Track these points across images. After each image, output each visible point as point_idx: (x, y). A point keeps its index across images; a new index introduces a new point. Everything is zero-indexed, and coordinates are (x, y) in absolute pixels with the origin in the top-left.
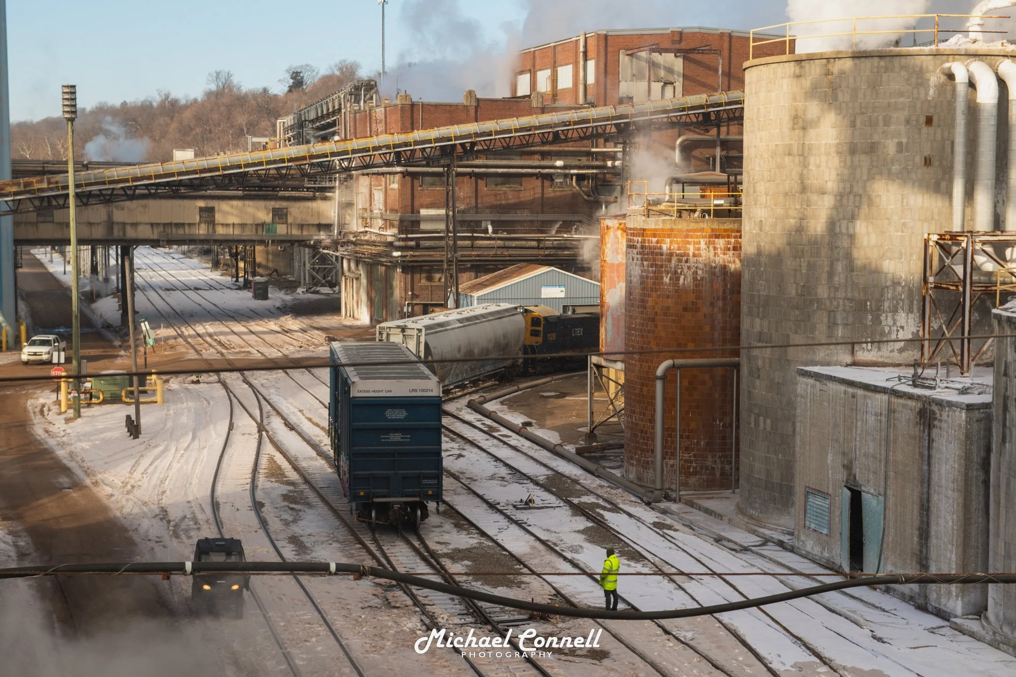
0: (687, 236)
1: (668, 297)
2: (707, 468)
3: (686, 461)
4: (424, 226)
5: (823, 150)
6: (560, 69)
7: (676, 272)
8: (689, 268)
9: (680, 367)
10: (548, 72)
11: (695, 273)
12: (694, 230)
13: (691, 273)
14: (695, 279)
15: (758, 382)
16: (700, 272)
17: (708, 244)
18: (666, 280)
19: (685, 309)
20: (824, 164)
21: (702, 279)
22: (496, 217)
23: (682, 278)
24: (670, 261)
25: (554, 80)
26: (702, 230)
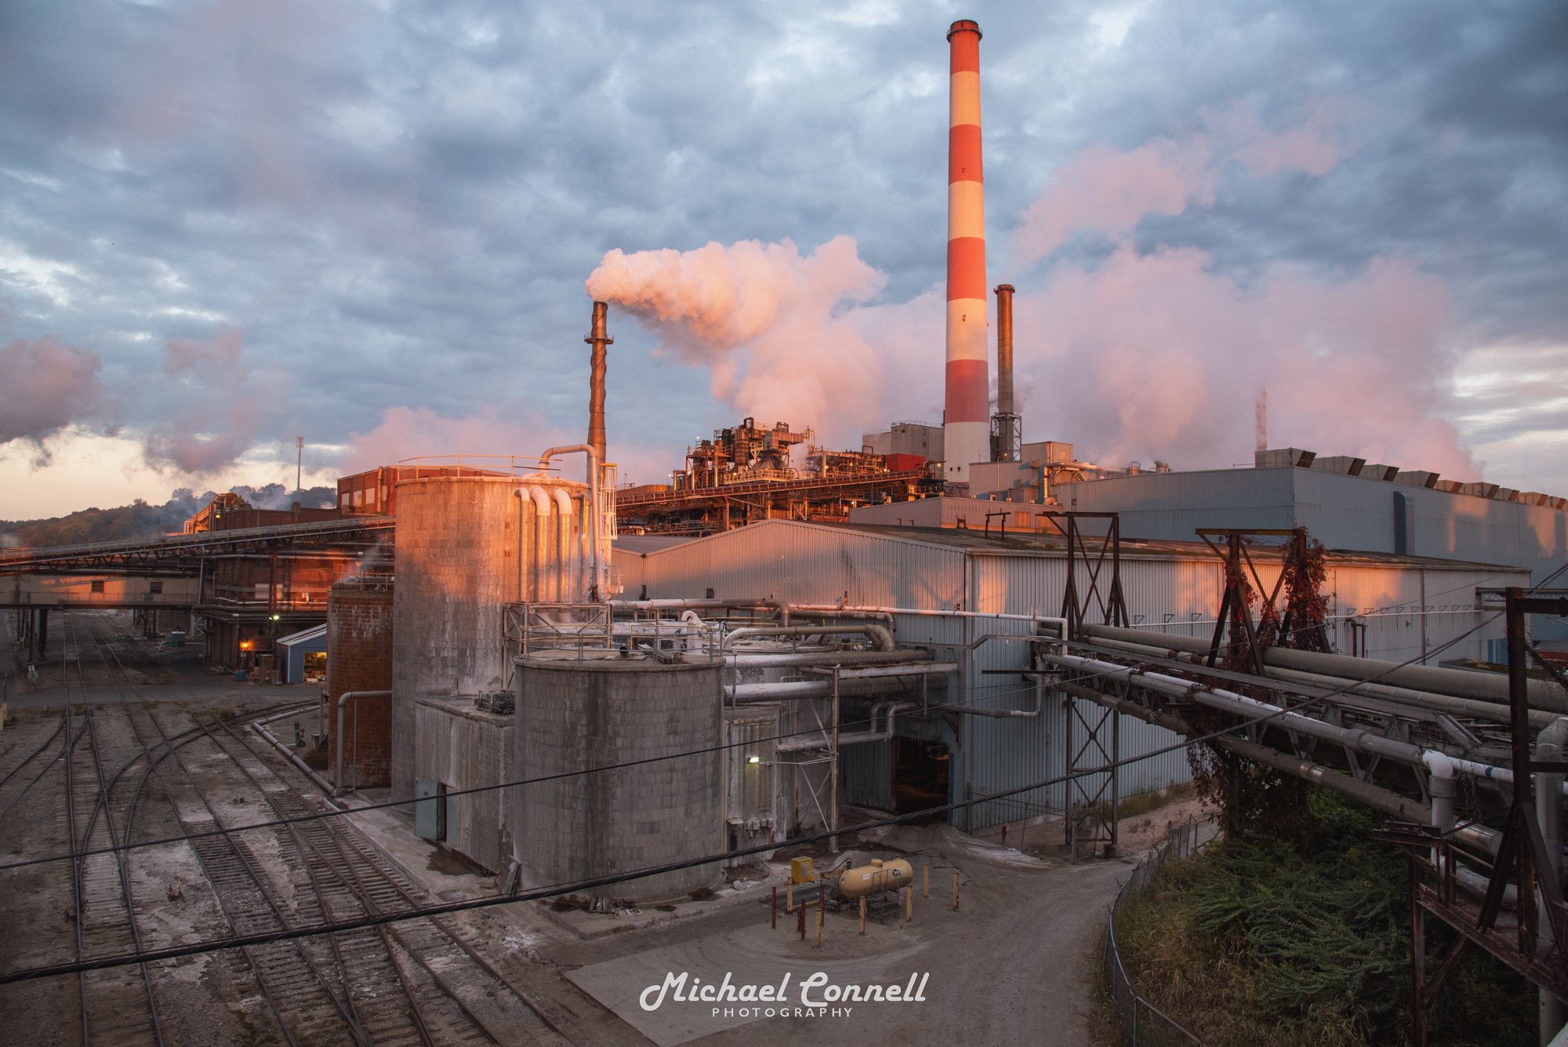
0: (369, 604)
1: (355, 647)
2: (382, 769)
3: (368, 765)
4: (257, 596)
5: (438, 544)
6: (367, 491)
7: (361, 629)
8: (370, 626)
9: (357, 698)
10: (360, 492)
11: (374, 630)
12: (375, 600)
13: (371, 629)
14: (374, 634)
15: (399, 708)
16: (377, 629)
17: (383, 609)
18: (354, 634)
19: (367, 656)
20: (439, 554)
21: (379, 634)
22: (313, 590)
23: (365, 633)
24: (357, 621)
25: (364, 497)
26: (379, 599)
